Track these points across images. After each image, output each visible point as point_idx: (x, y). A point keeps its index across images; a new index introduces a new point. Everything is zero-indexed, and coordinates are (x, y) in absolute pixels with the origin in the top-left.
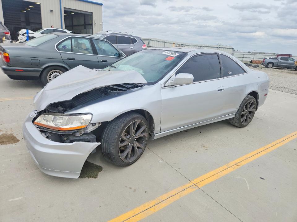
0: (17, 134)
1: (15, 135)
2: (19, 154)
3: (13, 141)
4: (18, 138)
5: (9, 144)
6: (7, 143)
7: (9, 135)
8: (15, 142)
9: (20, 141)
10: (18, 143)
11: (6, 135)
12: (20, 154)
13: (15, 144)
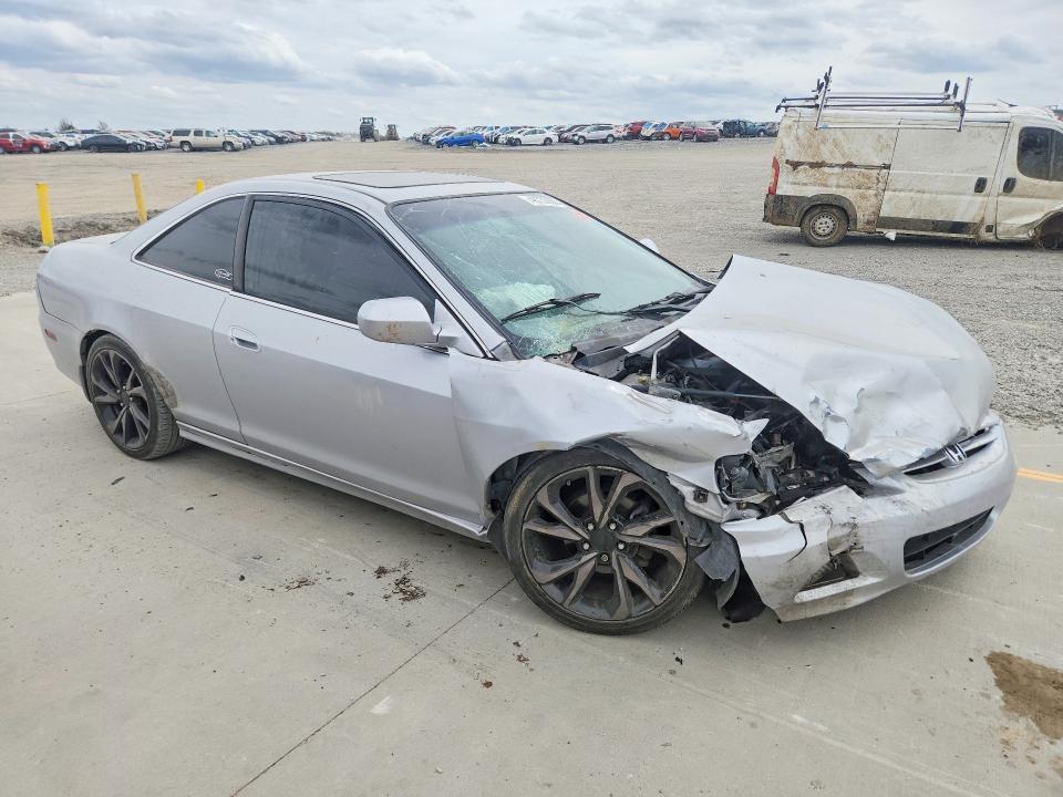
0: (988, 697)
1: (998, 695)
2: (1007, 608)
3: (1014, 667)
4: (988, 675)
5: (1030, 664)
6: (1039, 673)
7: (1023, 714)
8: (1008, 658)
9: (987, 654)
10: (997, 651)
11: (1038, 721)
12: (1003, 604)
13: (1006, 651)
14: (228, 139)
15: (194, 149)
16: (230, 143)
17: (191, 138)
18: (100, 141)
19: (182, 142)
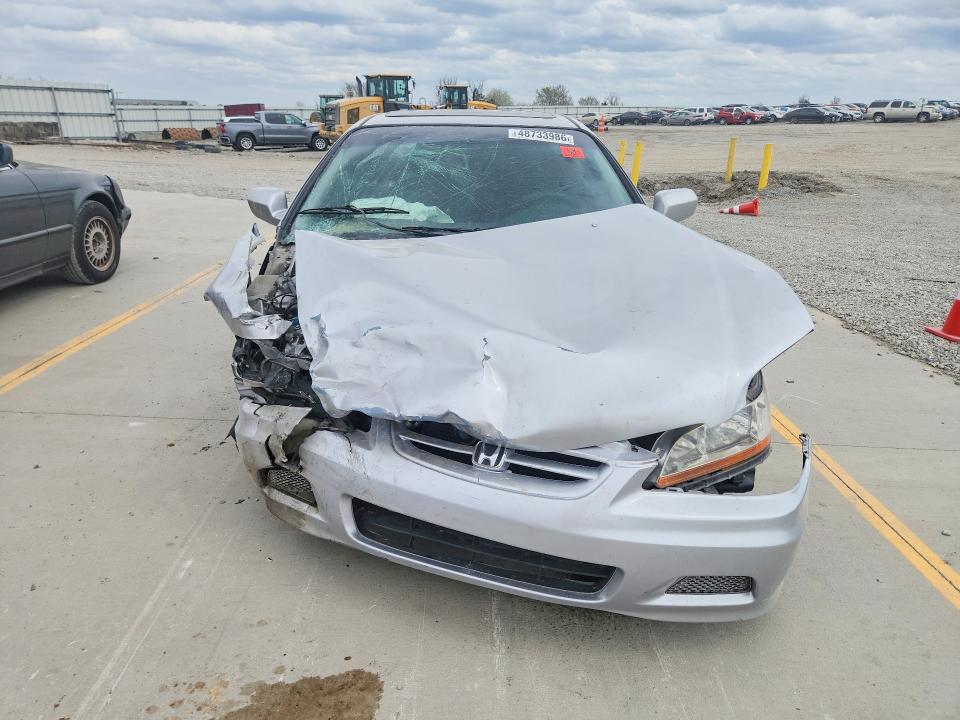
14: (925, 110)
15: (886, 120)
16: (927, 114)
17: (887, 110)
18: (802, 113)
19: (877, 114)
